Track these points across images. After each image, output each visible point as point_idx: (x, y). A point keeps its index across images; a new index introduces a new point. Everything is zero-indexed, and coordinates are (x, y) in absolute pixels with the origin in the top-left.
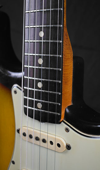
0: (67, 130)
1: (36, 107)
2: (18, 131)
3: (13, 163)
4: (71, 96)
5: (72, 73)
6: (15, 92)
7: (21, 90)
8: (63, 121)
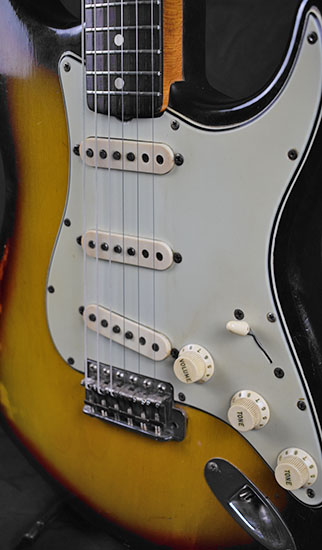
0: (175, 126)
1: (113, 88)
2: (76, 150)
3: (68, 223)
4: (181, 62)
5: (182, 15)
6: (67, 68)
7: (80, 61)
8: (167, 110)
